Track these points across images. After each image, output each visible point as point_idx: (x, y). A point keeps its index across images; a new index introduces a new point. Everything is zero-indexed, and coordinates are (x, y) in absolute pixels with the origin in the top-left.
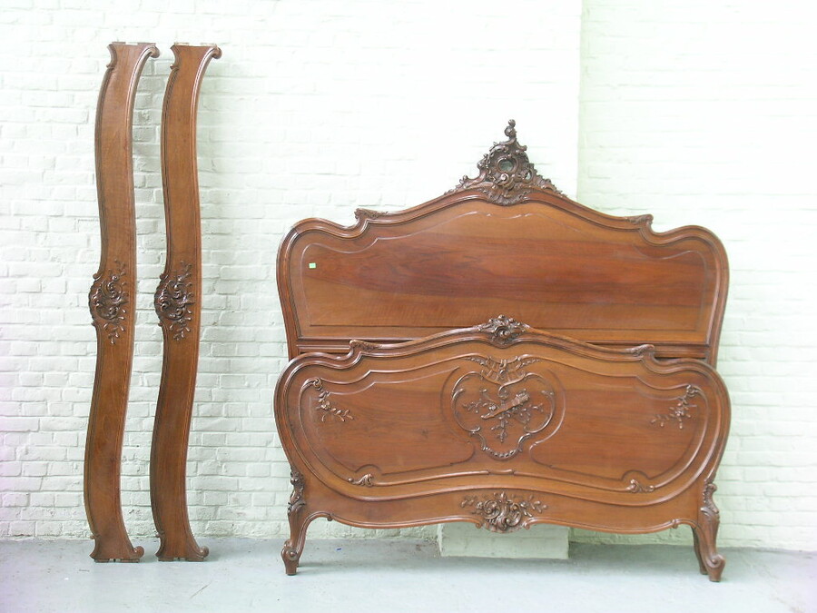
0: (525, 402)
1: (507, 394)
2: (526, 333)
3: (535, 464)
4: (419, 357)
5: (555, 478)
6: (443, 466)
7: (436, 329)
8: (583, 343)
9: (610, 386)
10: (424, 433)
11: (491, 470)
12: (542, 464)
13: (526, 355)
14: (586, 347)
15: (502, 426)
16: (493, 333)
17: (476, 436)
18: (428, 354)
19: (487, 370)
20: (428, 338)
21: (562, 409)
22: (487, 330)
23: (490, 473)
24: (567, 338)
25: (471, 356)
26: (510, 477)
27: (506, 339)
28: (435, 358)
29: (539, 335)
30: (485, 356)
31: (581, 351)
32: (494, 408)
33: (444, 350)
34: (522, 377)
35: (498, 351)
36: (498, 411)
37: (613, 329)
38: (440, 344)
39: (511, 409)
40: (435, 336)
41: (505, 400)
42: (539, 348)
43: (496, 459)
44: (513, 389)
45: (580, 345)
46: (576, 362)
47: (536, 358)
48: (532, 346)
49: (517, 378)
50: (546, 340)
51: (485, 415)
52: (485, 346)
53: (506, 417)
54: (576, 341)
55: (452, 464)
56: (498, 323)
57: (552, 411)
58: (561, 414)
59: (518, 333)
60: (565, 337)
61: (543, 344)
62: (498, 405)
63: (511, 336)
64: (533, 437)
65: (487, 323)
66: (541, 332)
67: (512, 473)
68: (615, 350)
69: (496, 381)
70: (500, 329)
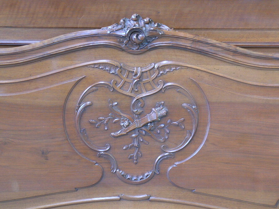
0: (162, 117)
1: (142, 107)
2: (164, 36)
3: (175, 188)
4: (36, 64)
5: (197, 204)
6: (68, 192)
7: (58, 31)
8: (232, 47)
9: (265, 98)
10: (44, 154)
11: (123, 195)
12: (182, 188)
13: (165, 62)
14: (235, 52)
15: (136, 144)
16: (124, 37)
17: (105, 156)
18: (48, 61)
19: (117, 79)
20: (46, 42)
21: (206, 126)
22: (119, 33)
23: (121, 199)
24: (214, 42)
25: (100, 64)
26: (146, 203)
27: (140, 44)
28: (56, 65)
29: (178, 38)
30: (115, 63)
31: (230, 57)
32: (126, 123)
33: (66, 56)
34: (159, 88)
35: (131, 57)
36: (131, 128)
37: (270, 29)
38: (62, 49)
39: (146, 125)
40: (55, 39)
41: (140, 114)
42: (178, 53)
43: (129, 182)
44: (149, 102)
45: (228, 50)
46: (224, 70)
47: (176, 66)
48: (171, 51)
49: (154, 89)
50: (188, 44)
51: (114, 132)
52: (116, 52)
53: (140, 134)
54: (224, 45)
55: (76, 189)
56: (131, 24)
57: (194, 126)
58: (204, 131)
59: (154, 36)
60: (210, 41)
61: (185, 49)
62: (131, 120)
63: (147, 40)
64: (172, 156)
65: (118, 24)
66: (182, 34)
67: (147, 199)
68: (270, 55)
69: (128, 93)
70: (134, 31)
